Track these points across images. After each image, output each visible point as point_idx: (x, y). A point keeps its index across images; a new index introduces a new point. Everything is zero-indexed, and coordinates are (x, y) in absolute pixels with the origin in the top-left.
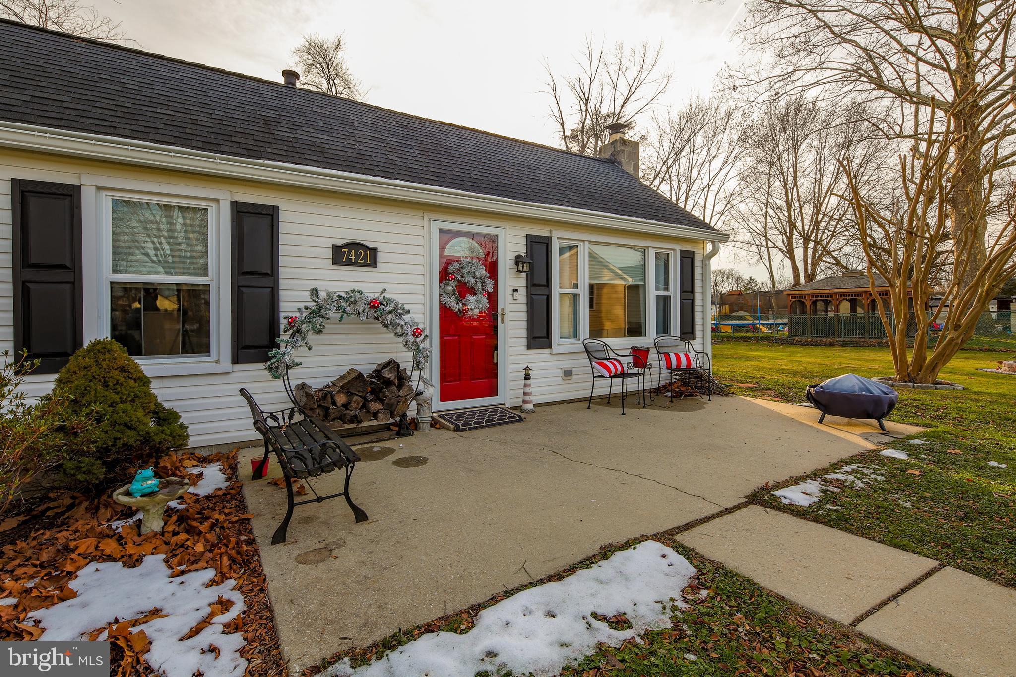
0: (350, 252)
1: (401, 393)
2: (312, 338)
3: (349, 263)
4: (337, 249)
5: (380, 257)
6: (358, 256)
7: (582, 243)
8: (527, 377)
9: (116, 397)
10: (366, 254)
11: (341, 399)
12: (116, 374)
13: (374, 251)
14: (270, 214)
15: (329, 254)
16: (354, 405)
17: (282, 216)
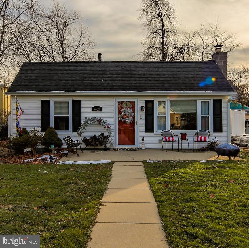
0: (95, 108)
1: (104, 141)
2: (86, 127)
3: (95, 111)
4: (93, 108)
5: (103, 109)
6: (97, 109)
7: (167, 101)
8: (143, 140)
9: (52, 136)
10: (99, 109)
11: (90, 141)
12: (52, 132)
13: (101, 108)
14: (79, 101)
15: (91, 109)
16: (93, 142)
17: (82, 102)
